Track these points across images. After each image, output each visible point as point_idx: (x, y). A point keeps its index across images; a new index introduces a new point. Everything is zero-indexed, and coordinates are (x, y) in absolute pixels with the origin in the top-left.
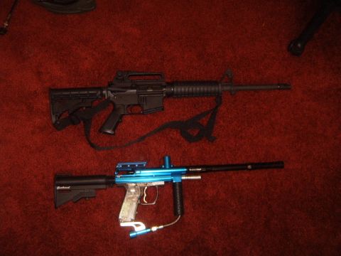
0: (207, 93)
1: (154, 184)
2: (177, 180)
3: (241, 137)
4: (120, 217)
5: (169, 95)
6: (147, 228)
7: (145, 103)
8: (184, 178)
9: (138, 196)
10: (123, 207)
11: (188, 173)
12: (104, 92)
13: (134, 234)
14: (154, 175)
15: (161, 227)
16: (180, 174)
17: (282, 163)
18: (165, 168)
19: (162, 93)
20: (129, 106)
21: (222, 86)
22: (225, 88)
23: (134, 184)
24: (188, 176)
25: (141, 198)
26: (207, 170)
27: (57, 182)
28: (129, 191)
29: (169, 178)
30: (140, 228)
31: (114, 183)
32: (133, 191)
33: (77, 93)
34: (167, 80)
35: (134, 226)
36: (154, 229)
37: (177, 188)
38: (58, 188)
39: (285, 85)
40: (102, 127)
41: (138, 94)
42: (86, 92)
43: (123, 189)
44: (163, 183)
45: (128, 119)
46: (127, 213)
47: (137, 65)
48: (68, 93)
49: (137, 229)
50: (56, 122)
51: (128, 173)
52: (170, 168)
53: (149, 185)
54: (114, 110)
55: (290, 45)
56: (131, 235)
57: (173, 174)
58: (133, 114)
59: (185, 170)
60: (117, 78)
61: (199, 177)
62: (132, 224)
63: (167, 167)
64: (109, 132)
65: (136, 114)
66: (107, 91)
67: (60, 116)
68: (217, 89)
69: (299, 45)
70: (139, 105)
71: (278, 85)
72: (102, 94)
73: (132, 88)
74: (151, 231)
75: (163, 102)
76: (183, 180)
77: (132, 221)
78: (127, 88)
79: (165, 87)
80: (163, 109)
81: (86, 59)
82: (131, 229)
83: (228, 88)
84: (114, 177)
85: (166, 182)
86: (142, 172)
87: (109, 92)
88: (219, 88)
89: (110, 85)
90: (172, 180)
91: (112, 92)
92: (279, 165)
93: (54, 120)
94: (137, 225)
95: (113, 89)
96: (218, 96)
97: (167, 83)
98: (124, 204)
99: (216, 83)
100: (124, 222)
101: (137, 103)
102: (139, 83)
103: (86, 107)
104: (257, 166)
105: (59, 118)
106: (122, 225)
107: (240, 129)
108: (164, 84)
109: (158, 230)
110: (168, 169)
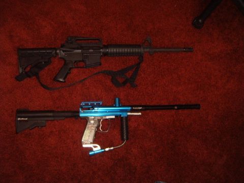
0: (133, 53)
1: (107, 117)
2: (124, 115)
3: (157, 86)
4: (83, 141)
5: (105, 54)
6: (101, 149)
7: (87, 60)
8: (129, 114)
9: (96, 125)
10: (85, 133)
11: (132, 111)
12: (58, 51)
13: (93, 153)
14: (107, 111)
15: (112, 148)
16: (127, 111)
17: (199, 105)
18: (115, 107)
19: (100, 52)
20: (76, 62)
21: (144, 48)
22: (146, 50)
23: (93, 117)
24: (132, 112)
25: (98, 127)
26: (146, 108)
27: (18, 115)
28: (90, 122)
29: (119, 114)
30: (97, 149)
31: (79, 116)
32: (92, 122)
33: (38, 51)
34: (104, 44)
35: (93, 147)
36: (107, 149)
37: (124, 121)
38: (19, 119)
39: (189, 49)
40: (56, 77)
41: (82, 53)
42: (44, 51)
43: (86, 120)
44: (114, 117)
45: (75, 71)
46: (87, 138)
47: (83, 32)
48: (31, 52)
49: (94, 149)
50: (22, 73)
51: (89, 109)
52: (119, 106)
53: (104, 118)
54: (65, 64)
55: (194, 20)
56: (91, 153)
57: (121, 111)
58: (78, 67)
59: (130, 108)
60: (67, 42)
61: (140, 114)
62: (91, 146)
63: (117, 106)
64: (61, 80)
65: (81, 68)
66: (60, 50)
67: (25, 68)
68: (140, 50)
69: (200, 21)
70: (83, 61)
71: (184, 48)
72: (56, 53)
73: (78, 49)
74: (105, 151)
75: (100, 59)
76: (128, 115)
77: (91, 143)
78: (74, 49)
79: (102, 48)
80: (100, 65)
81: (46, 27)
82: (91, 150)
83: (148, 50)
84: (79, 112)
85: (116, 116)
86: (99, 109)
87: (62, 52)
88: (141, 50)
89: (62, 46)
90: (120, 115)
91: (63, 51)
92: (197, 106)
93: (21, 71)
94: (95, 147)
95: (64, 49)
96: (140, 56)
97: (104, 45)
98: (86, 131)
99: (139, 46)
100: (86, 144)
101: (81, 59)
102: (83, 45)
103: (45, 62)
104: (181, 107)
105: (24, 70)
106: (84, 146)
107: (155, 80)
108: (101, 46)
109: (109, 150)
110: (118, 107)
